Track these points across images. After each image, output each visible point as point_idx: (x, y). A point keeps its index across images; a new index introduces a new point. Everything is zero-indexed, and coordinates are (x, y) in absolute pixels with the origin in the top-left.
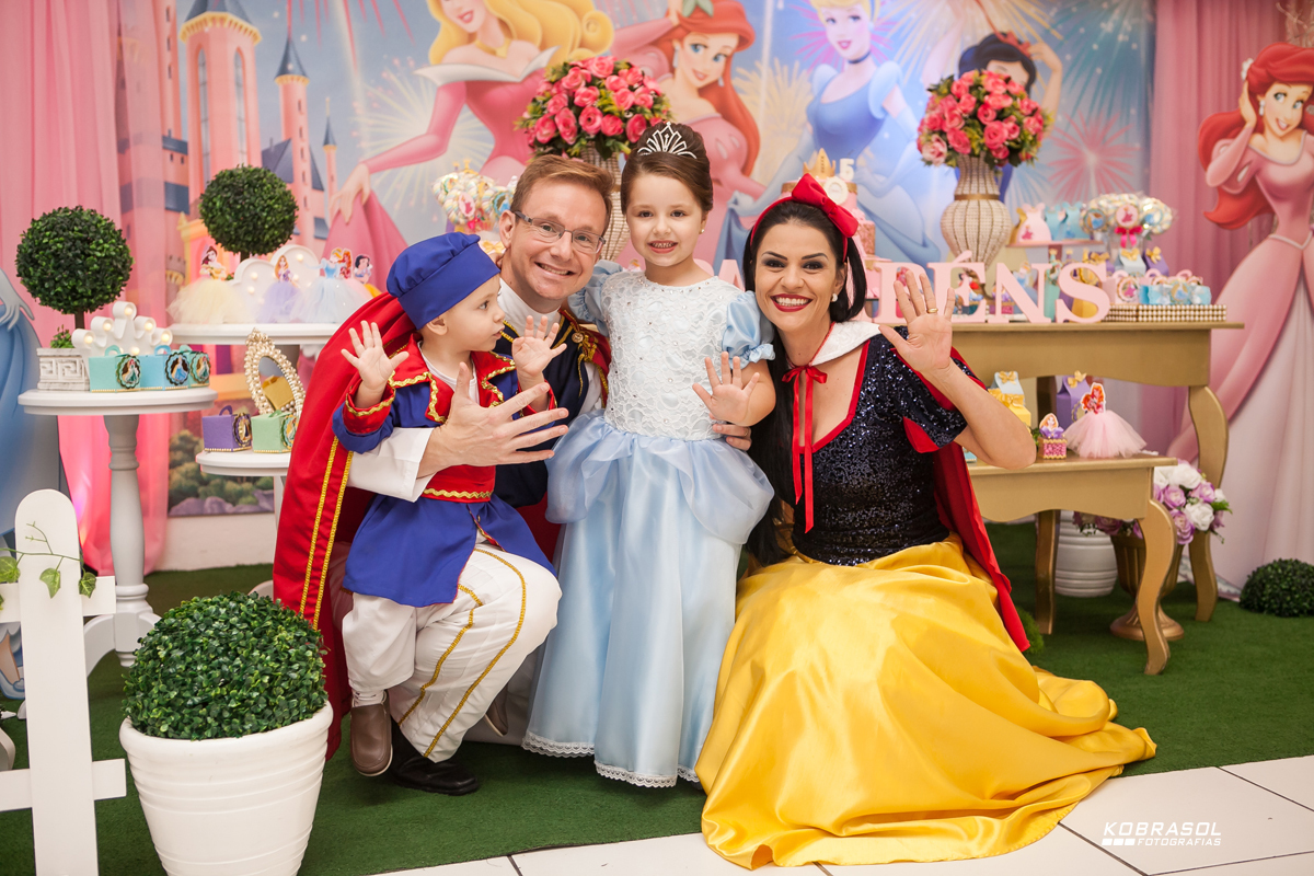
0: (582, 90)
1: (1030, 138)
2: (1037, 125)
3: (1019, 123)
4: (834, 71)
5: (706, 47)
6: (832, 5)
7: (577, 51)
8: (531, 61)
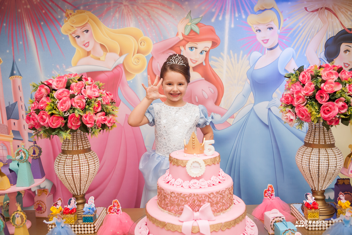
4: (260, 54)
5: (196, 48)
6: (259, 24)
7: (136, 55)
8: (115, 61)
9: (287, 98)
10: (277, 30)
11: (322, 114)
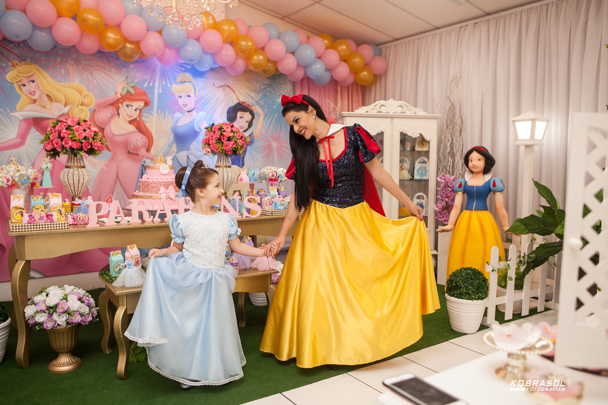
0: (64, 131)
1: (240, 147)
2: (242, 142)
3: (236, 142)
4: (181, 115)
5: (132, 106)
6: (180, 92)
7: (80, 107)
8: (60, 110)
9: (206, 140)
10: (193, 98)
11: (224, 148)
